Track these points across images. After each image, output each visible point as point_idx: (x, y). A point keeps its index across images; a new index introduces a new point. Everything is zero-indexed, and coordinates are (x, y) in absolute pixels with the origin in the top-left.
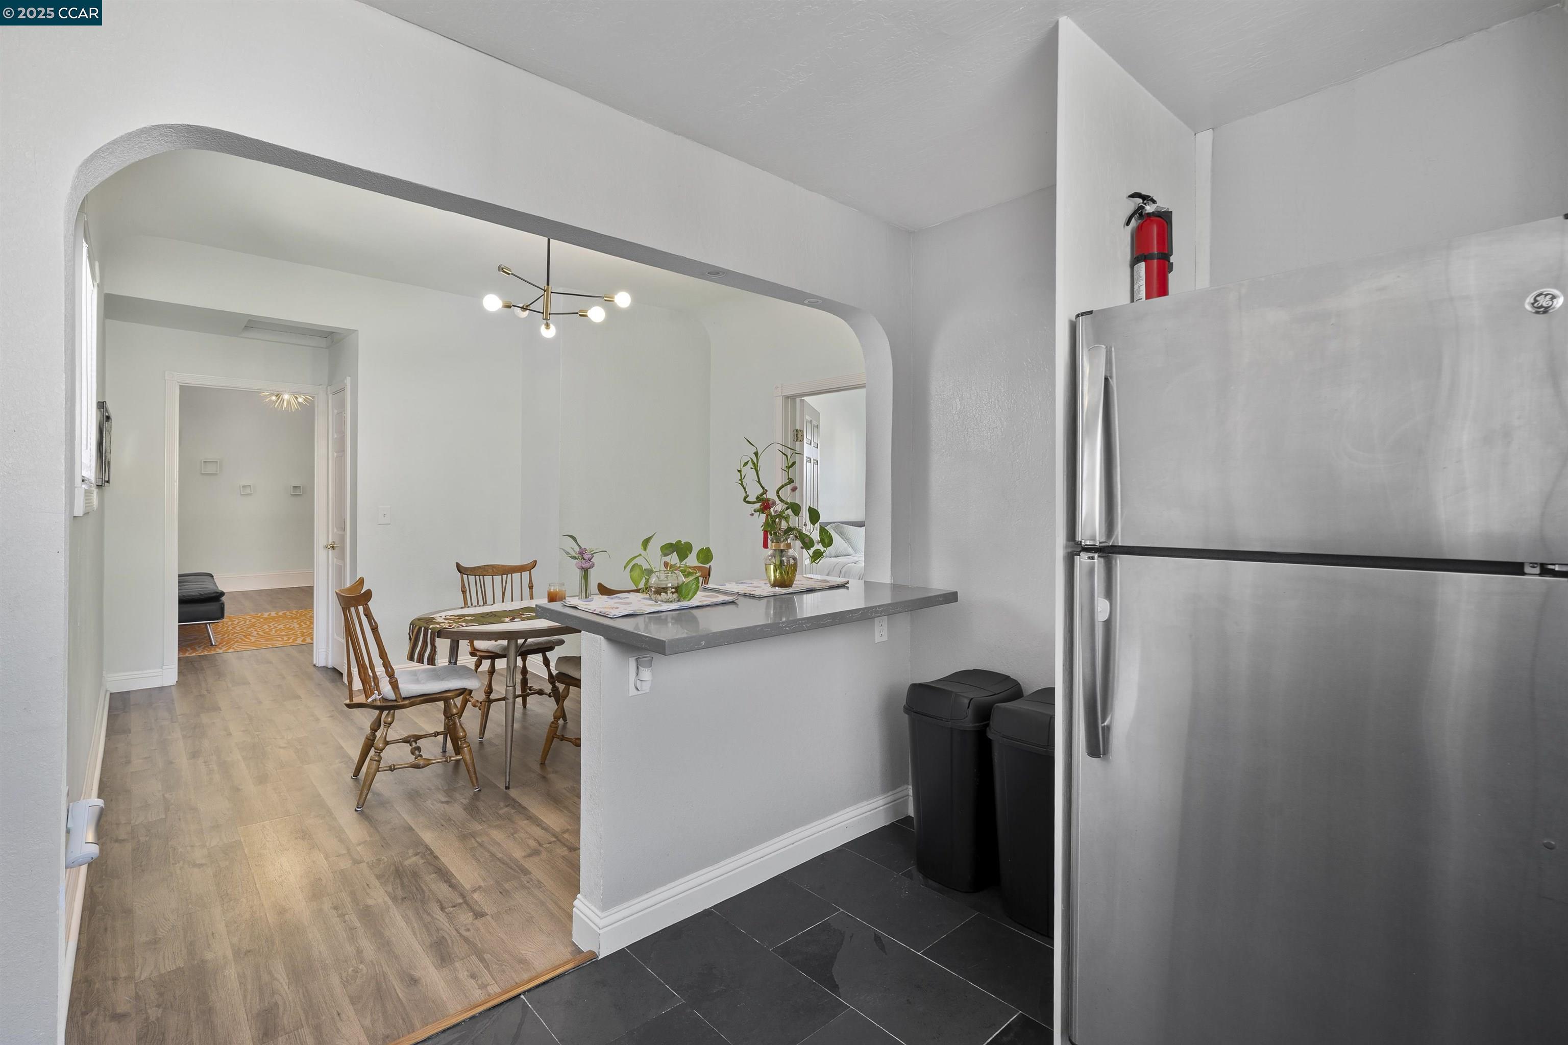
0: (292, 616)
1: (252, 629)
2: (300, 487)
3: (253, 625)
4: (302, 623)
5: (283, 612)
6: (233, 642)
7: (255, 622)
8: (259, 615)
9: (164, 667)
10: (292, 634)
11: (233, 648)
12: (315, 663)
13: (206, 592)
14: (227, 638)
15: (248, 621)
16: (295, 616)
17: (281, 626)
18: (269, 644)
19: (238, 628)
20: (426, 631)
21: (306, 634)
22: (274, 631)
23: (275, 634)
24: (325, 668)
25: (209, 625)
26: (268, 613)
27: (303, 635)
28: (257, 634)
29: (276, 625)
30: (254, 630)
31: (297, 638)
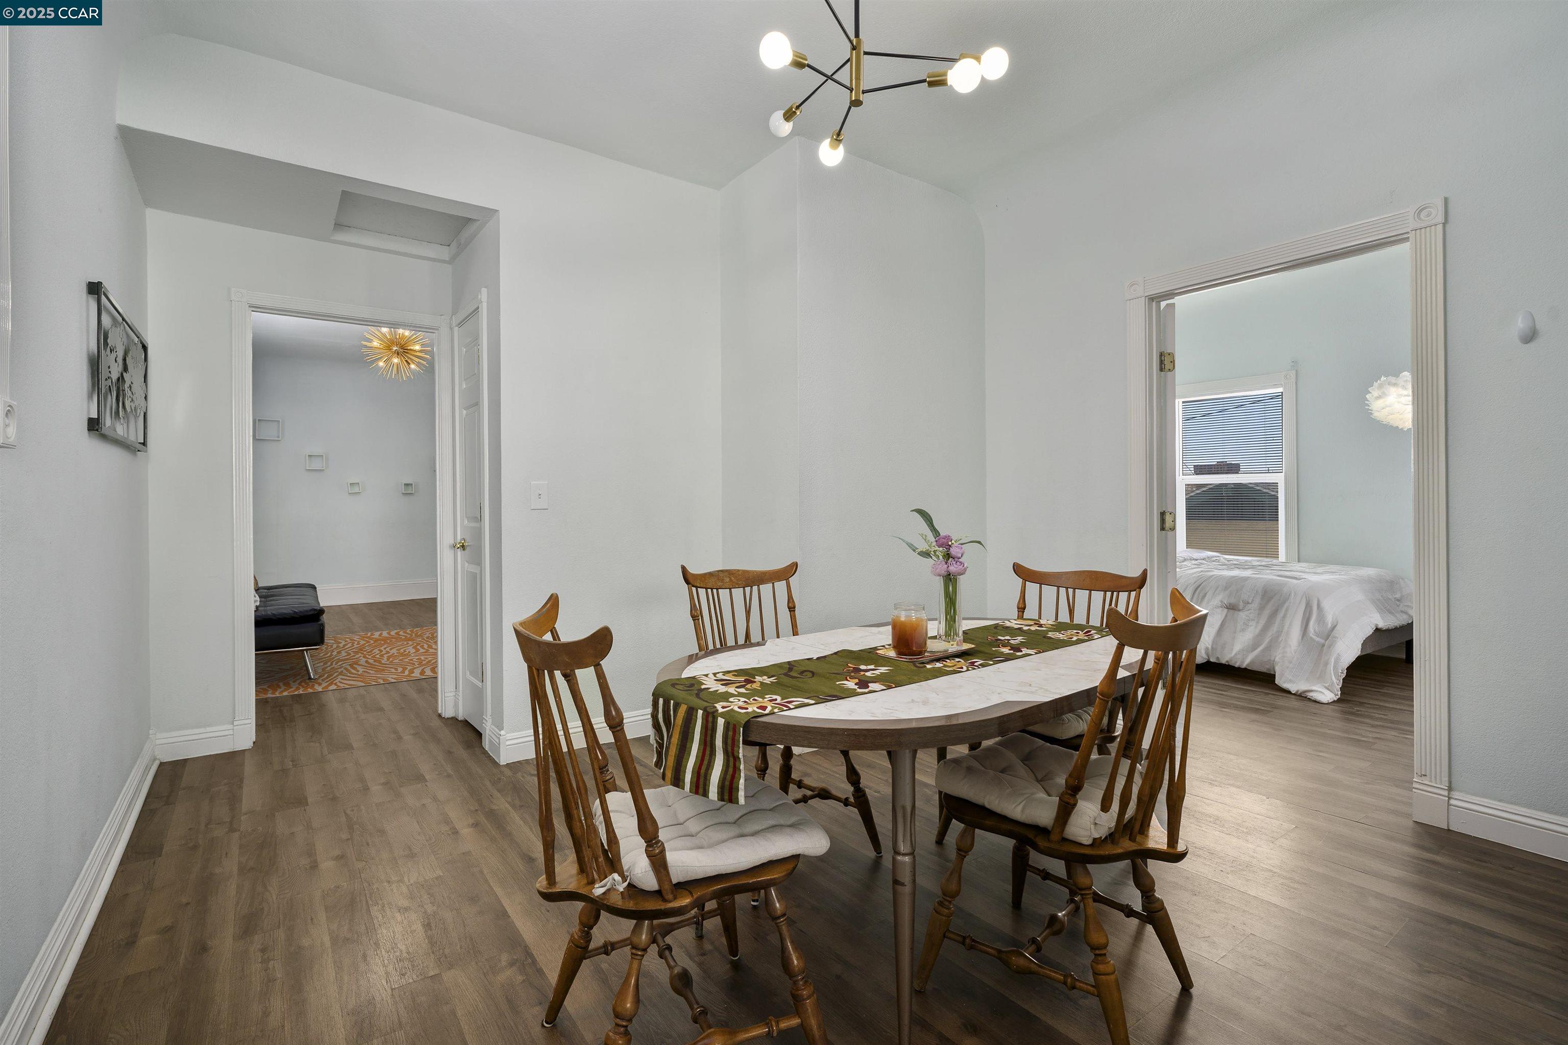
0: (406, 637)
1: (360, 654)
2: (412, 484)
3: (361, 649)
4: (418, 647)
5: (396, 631)
6: (336, 674)
7: (365, 644)
8: (369, 634)
9: (235, 723)
10: (408, 663)
11: (336, 684)
12: (440, 712)
13: (301, 609)
14: (329, 668)
15: (356, 642)
16: (409, 636)
17: (394, 651)
18: (379, 678)
19: (343, 653)
20: (710, 719)
21: (424, 662)
22: (385, 659)
23: (388, 662)
24: (454, 719)
25: (307, 652)
26: (379, 633)
27: (420, 664)
28: (367, 662)
29: (388, 649)
30: (362, 656)
31: (415, 668)
